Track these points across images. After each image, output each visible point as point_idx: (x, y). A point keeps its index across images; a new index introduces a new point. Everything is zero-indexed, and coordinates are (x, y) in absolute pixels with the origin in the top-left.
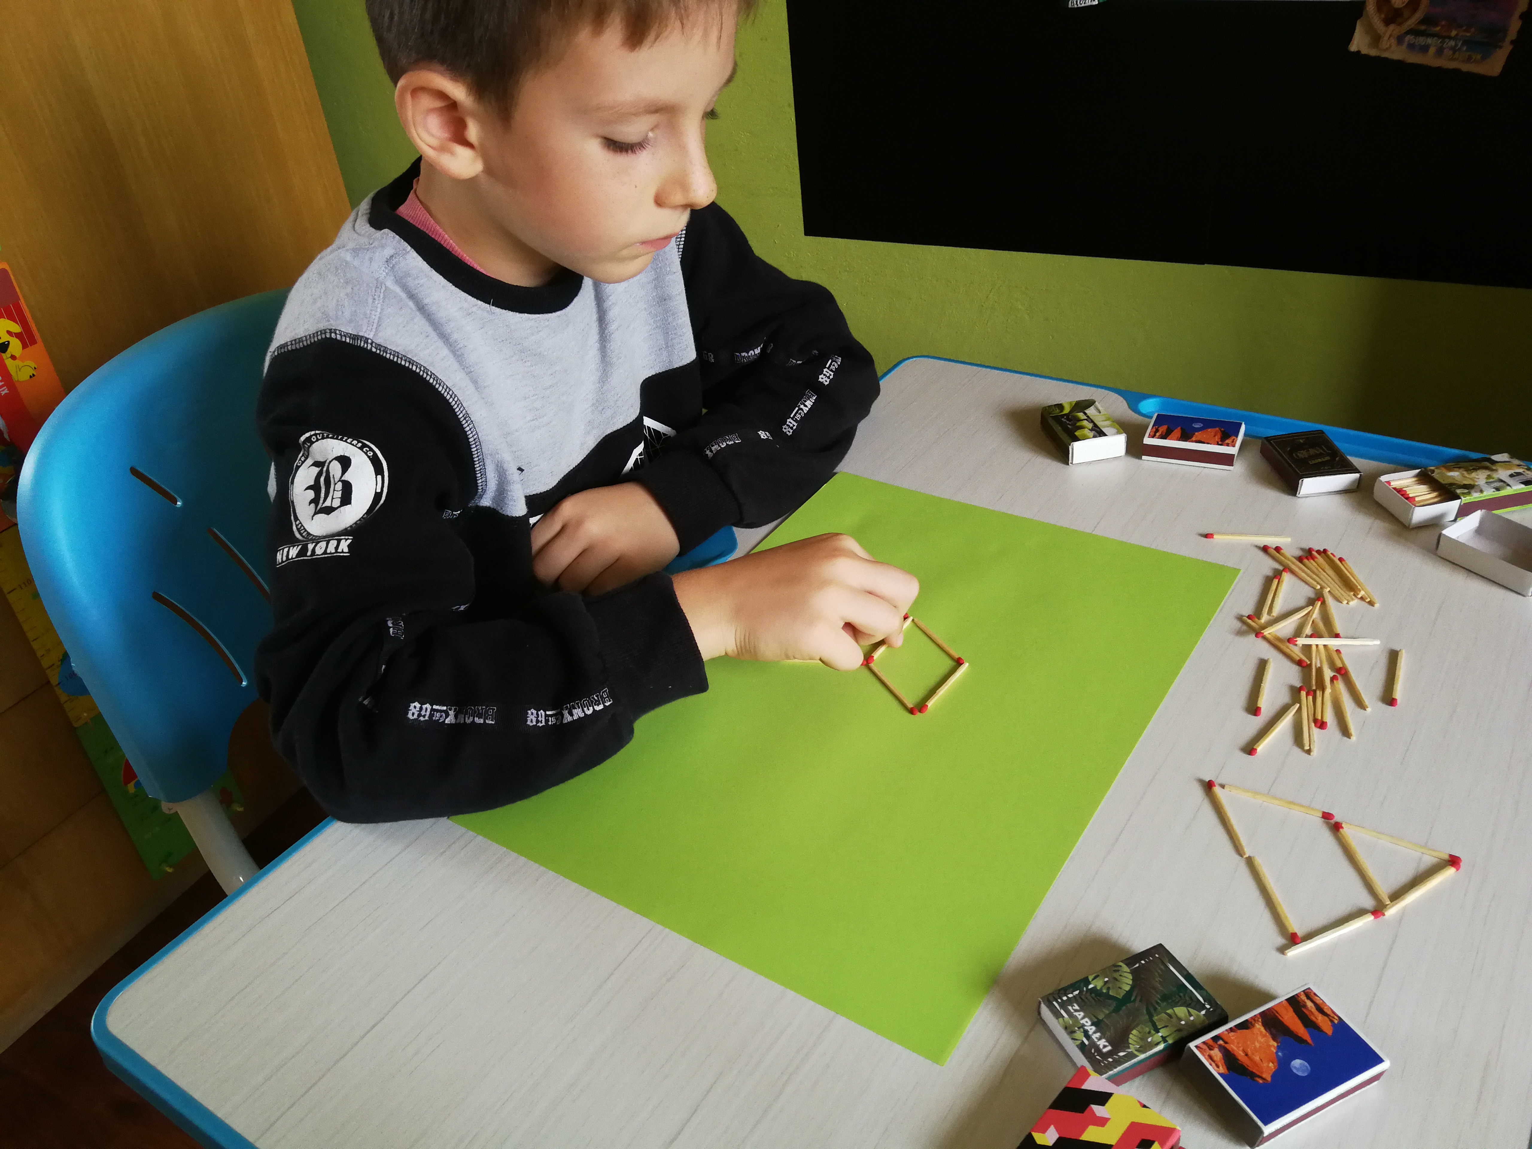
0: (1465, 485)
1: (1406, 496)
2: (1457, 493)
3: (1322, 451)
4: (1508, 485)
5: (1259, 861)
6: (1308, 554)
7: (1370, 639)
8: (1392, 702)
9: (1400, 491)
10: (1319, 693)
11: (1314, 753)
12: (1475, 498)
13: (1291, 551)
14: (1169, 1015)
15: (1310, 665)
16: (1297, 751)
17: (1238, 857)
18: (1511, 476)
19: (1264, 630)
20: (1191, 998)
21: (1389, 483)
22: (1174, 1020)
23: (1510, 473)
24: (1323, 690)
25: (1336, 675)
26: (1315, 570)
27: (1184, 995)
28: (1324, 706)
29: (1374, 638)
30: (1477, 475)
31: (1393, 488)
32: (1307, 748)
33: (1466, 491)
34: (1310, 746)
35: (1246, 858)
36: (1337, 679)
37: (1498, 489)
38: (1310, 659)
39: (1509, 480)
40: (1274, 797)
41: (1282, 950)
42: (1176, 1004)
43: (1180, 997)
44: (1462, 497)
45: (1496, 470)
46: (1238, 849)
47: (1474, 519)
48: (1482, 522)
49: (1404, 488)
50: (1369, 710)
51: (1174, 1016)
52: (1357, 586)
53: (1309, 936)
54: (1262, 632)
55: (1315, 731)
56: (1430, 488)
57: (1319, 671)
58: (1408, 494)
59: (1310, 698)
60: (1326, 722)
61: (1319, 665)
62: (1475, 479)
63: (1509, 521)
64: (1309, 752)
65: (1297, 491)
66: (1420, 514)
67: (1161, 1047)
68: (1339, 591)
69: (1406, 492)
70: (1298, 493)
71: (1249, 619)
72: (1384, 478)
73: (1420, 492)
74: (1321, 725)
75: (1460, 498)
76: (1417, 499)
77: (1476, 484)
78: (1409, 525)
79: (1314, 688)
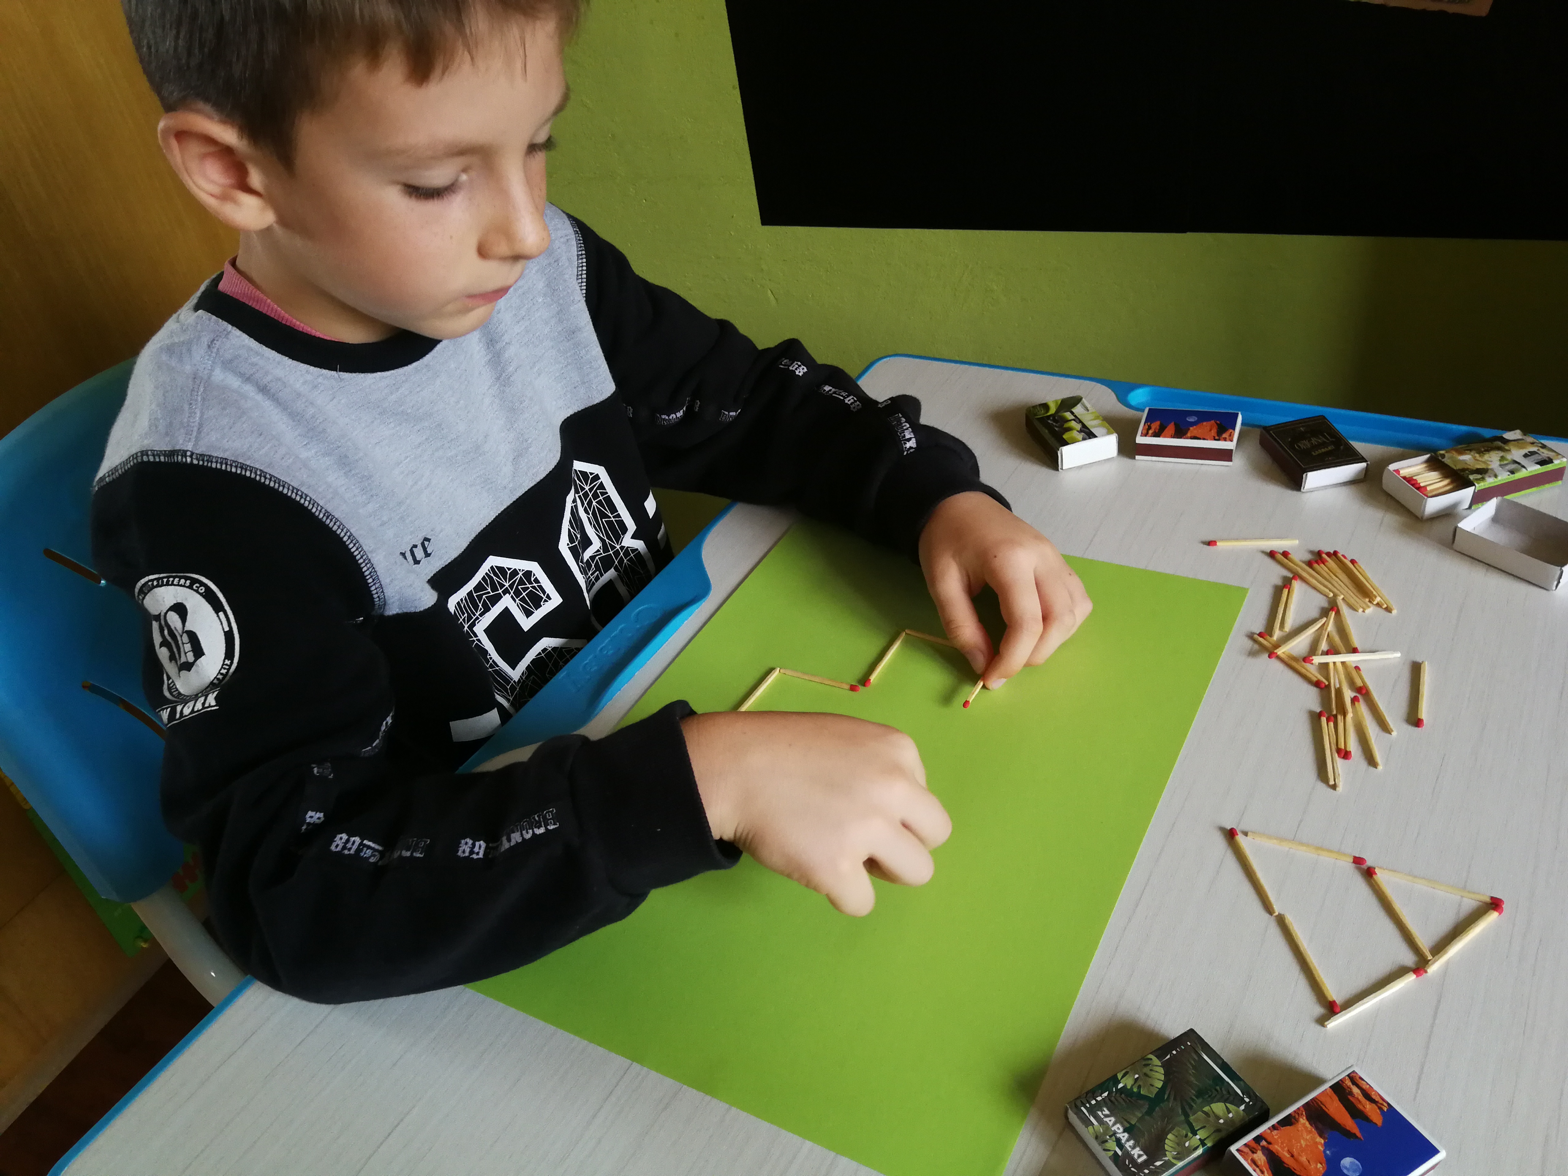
0: (1477, 469)
1: (1417, 486)
2: (1470, 479)
3: (1325, 440)
4: (1524, 467)
5: (1290, 919)
6: (1317, 558)
7: (1390, 652)
8: (1417, 723)
9: (1410, 480)
10: (1340, 718)
11: (1340, 789)
12: (1490, 483)
13: (1299, 556)
14: (1206, 1113)
15: (1328, 687)
16: (1321, 786)
17: (1267, 915)
18: (1526, 456)
19: (1278, 650)
20: (1229, 1093)
21: (1397, 471)
22: (1212, 1119)
23: (1524, 453)
24: (1345, 715)
25: (1356, 696)
26: (1327, 577)
27: (1221, 1089)
28: (1347, 733)
29: (1394, 650)
30: (1490, 457)
31: (1402, 477)
32: (1332, 782)
33: (1479, 476)
34: (1335, 781)
35: (1276, 916)
36: (1358, 701)
37: (1512, 472)
38: (1328, 679)
39: (1523, 461)
40: (1302, 844)
41: (1322, 1021)
42: (1213, 1100)
43: (1216, 1090)
44: (1476, 485)
45: (1509, 450)
46: (1268, 907)
47: (1490, 507)
48: (1498, 509)
49: (1414, 476)
50: (1394, 734)
51: (1211, 1113)
52: (1372, 592)
53: (1349, 1003)
54: (1275, 651)
55: (1339, 762)
56: (1442, 474)
57: (1339, 692)
58: (1420, 483)
59: (1331, 724)
60: (1350, 751)
61: (1338, 686)
62: (1488, 462)
63: (1525, 507)
64: (1334, 787)
65: (1301, 486)
66: (1433, 505)
67: (1200, 1151)
68: (1354, 598)
69: (1417, 481)
70: (1302, 488)
71: (1261, 637)
72: (1392, 467)
73: (1431, 479)
74: (1345, 755)
75: (1474, 485)
76: (1429, 488)
77: (1490, 467)
78: (1422, 518)
79: (1335, 712)
